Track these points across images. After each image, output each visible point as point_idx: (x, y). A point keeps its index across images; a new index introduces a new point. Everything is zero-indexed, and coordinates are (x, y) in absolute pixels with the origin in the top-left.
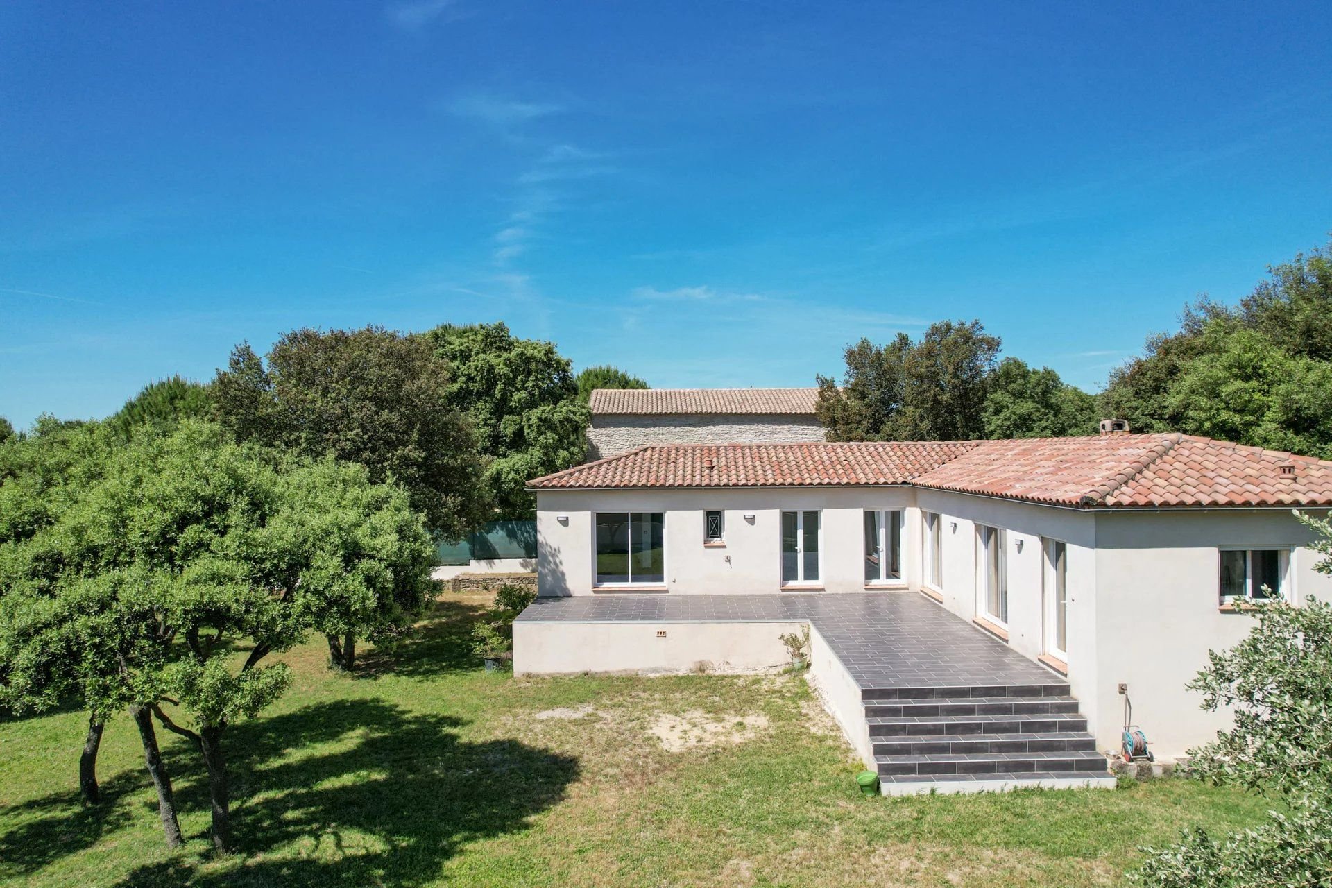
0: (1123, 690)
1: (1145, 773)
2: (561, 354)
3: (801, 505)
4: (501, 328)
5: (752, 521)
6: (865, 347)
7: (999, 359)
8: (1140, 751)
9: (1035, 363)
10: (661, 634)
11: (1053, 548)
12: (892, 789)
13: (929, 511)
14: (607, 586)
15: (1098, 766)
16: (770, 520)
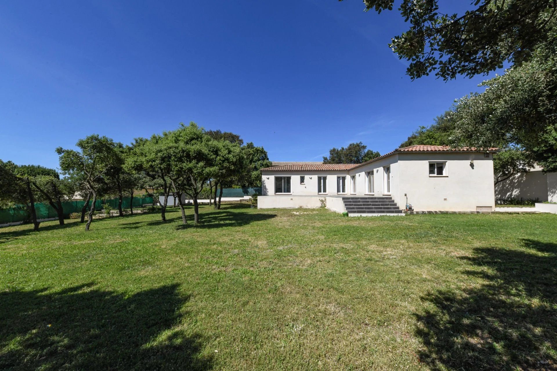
0: (406, 195)
1: (412, 213)
2: (265, 150)
3: (322, 176)
4: (252, 143)
5: (311, 178)
6: (334, 150)
7: (366, 151)
8: (410, 208)
9: (375, 151)
10: (292, 199)
11: (386, 169)
12: (351, 215)
13: (352, 175)
14: (277, 193)
15: (401, 212)
16: (315, 178)
